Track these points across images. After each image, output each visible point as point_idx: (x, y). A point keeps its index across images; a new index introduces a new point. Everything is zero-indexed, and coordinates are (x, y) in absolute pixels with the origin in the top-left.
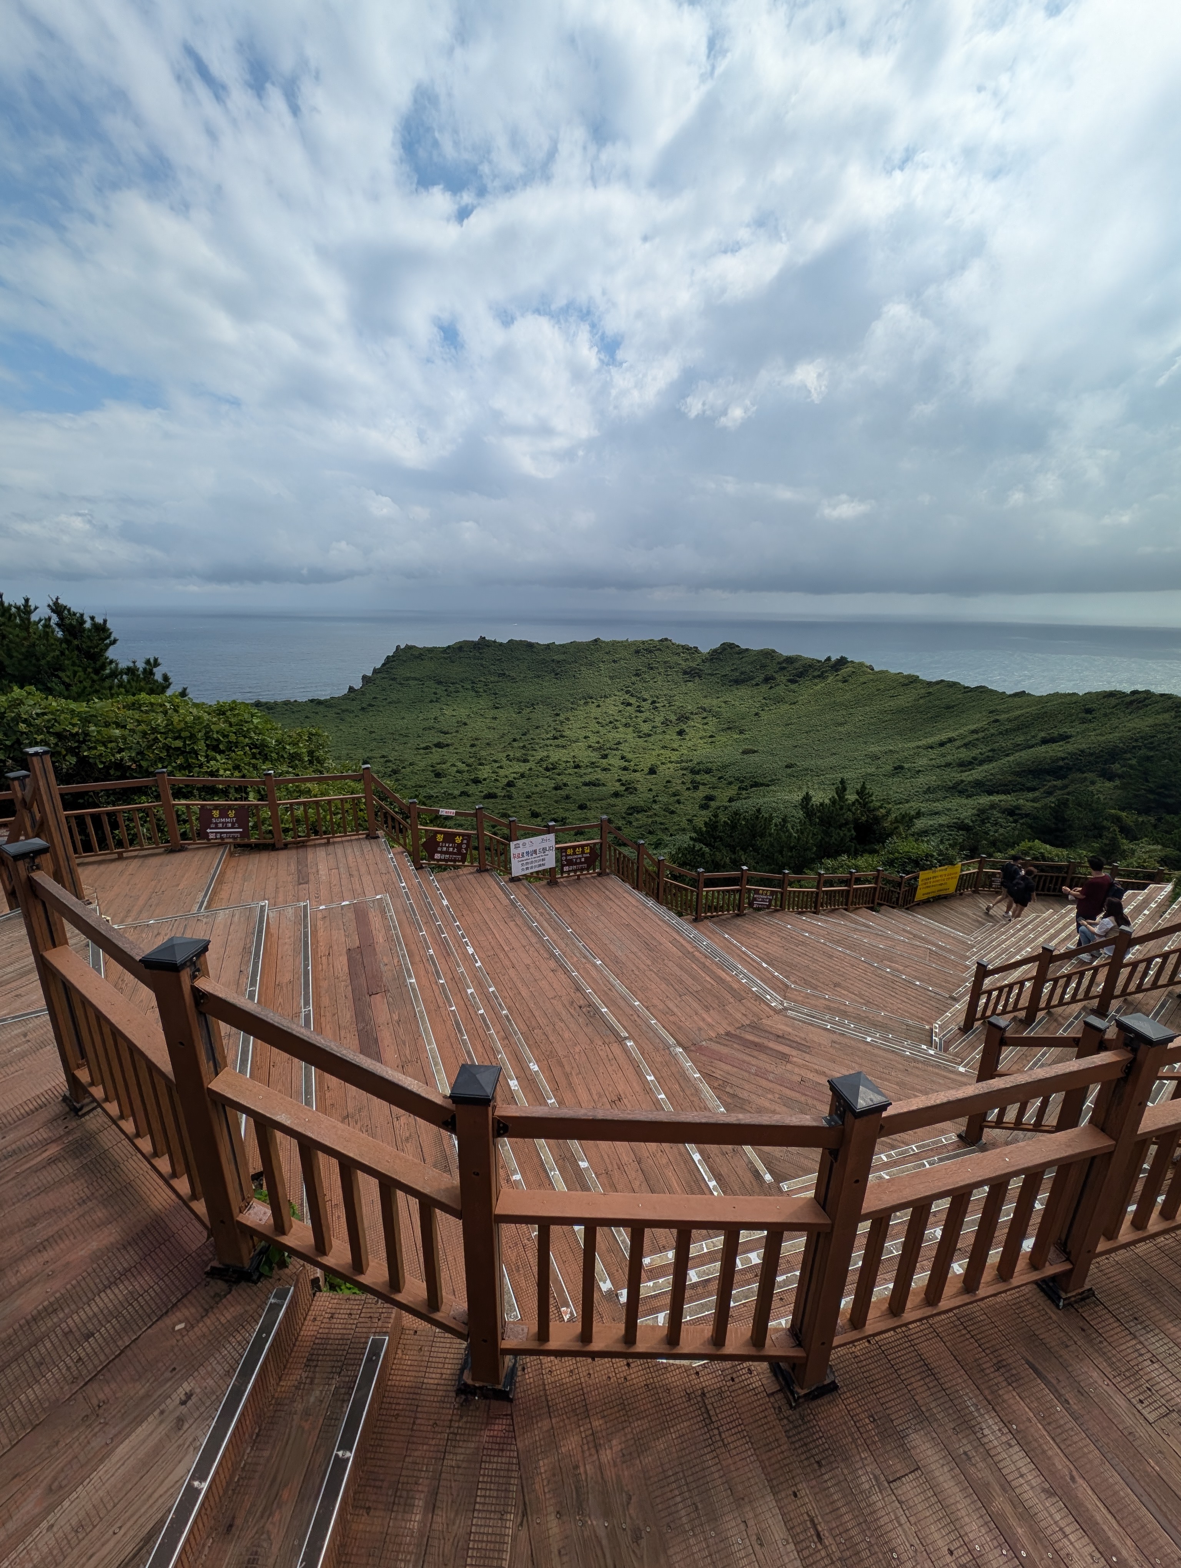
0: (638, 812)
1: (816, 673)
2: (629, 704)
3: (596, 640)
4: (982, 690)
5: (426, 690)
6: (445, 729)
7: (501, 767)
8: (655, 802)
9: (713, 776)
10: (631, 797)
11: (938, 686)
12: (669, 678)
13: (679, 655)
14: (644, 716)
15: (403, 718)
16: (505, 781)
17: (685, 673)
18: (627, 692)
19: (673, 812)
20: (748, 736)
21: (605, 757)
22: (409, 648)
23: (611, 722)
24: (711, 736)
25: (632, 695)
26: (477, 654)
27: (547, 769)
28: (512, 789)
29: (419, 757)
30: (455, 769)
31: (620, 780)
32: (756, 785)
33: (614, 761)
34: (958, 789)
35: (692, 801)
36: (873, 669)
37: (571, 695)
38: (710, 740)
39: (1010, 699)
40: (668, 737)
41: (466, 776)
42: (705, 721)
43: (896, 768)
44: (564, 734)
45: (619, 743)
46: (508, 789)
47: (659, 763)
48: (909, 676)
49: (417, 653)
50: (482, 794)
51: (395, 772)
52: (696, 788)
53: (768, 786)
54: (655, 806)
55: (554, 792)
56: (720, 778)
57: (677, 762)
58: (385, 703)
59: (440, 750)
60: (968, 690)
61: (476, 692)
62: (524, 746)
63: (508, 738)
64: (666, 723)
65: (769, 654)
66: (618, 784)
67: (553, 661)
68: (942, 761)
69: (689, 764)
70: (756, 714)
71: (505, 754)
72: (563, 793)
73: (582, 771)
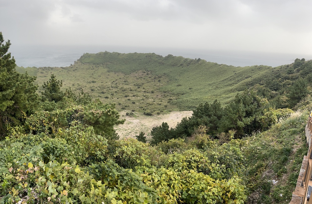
1: (193, 63)
5: (90, 66)
6: (95, 77)
7: (110, 89)
8: (154, 101)
10: (147, 100)
13: (157, 58)
14: (149, 76)
16: (111, 94)
17: (159, 63)
19: (160, 104)
20: (178, 81)
24: (168, 82)
25: (145, 70)
26: (104, 56)
27: (123, 91)
28: (113, 96)
29: (88, 85)
30: (97, 89)
31: (143, 95)
33: (141, 89)
36: (206, 62)
40: (156, 82)
41: (100, 91)
42: (166, 77)
44: (127, 81)
45: (142, 84)
47: (154, 90)
49: (89, 55)
50: (104, 97)
51: (81, 88)
59: (93, 83)
61: (104, 67)
63: (112, 81)
64: (155, 78)
70: (179, 75)
71: (111, 86)
72: (128, 98)
73: (133, 92)
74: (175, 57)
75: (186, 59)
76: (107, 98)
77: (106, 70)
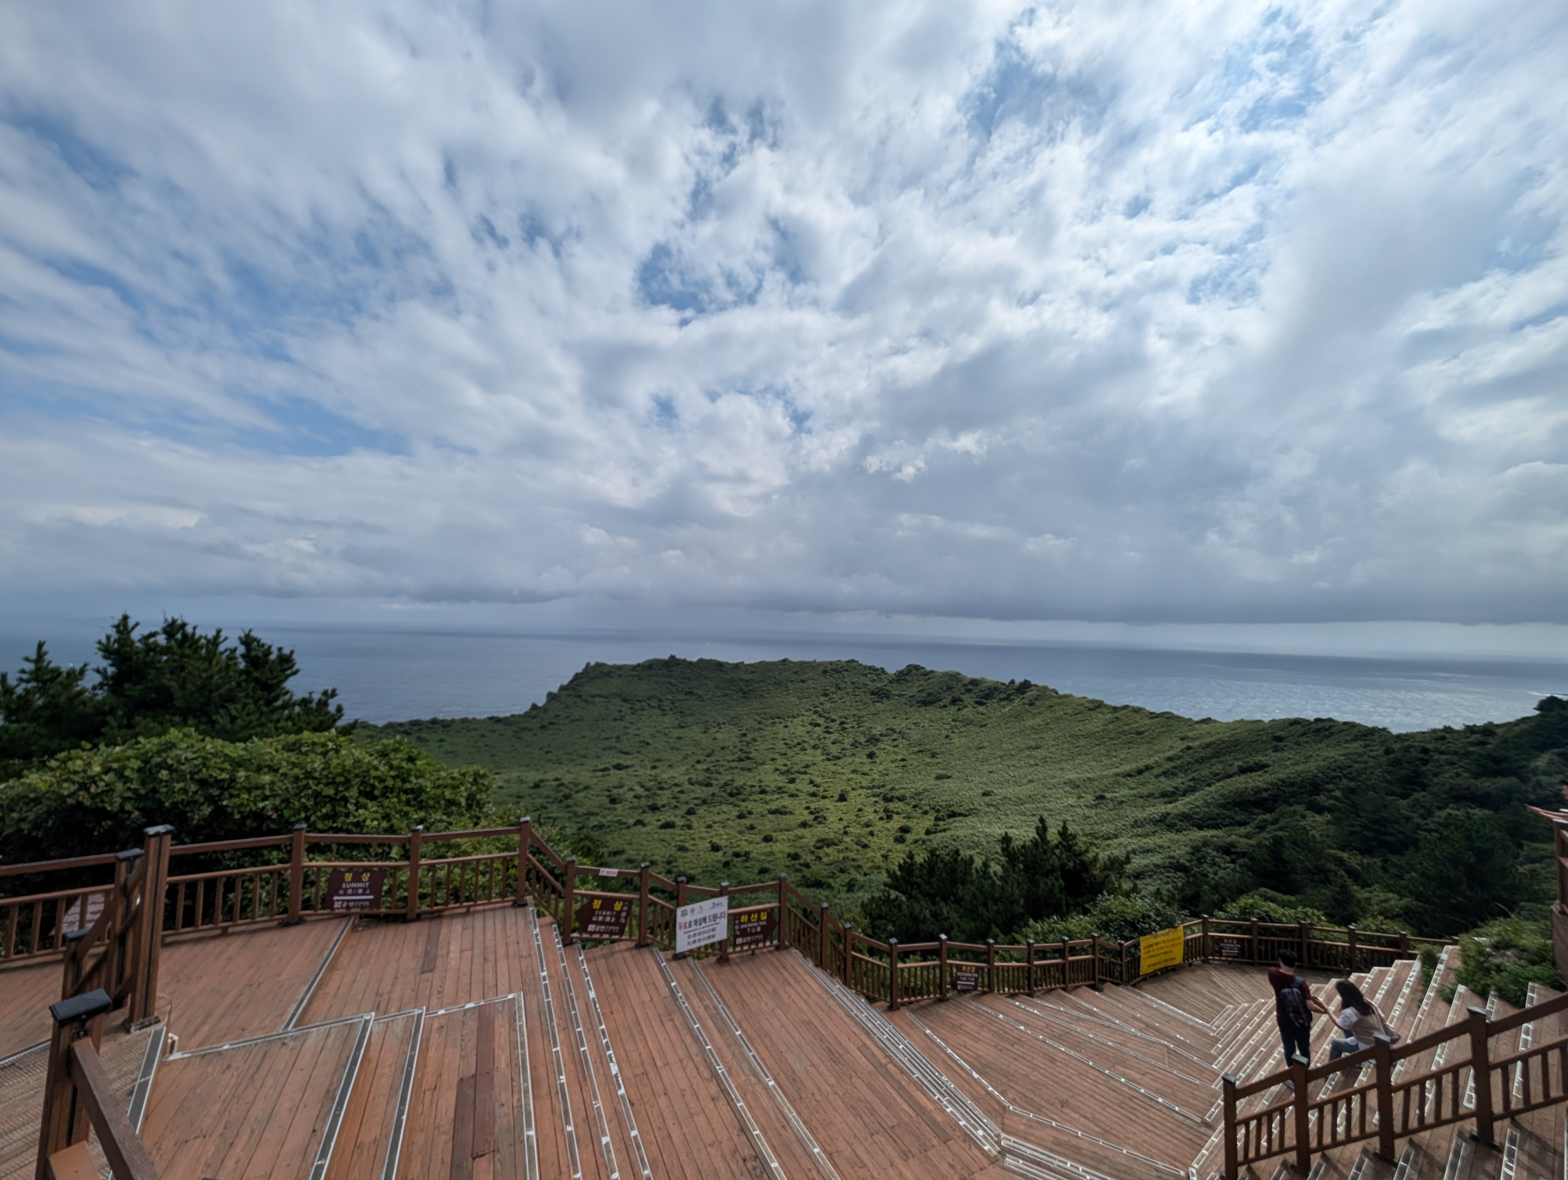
0: (828, 846)
1: (1003, 696)
2: (818, 725)
3: (785, 661)
4: (1168, 717)
5: (610, 707)
6: (626, 750)
7: (682, 792)
8: (846, 833)
9: (908, 804)
10: (820, 828)
11: (1124, 711)
12: (857, 698)
13: (866, 675)
14: (833, 737)
15: (584, 737)
16: (685, 808)
17: (873, 693)
18: (816, 712)
19: (865, 846)
20: (939, 760)
21: (792, 781)
22: (599, 665)
23: (799, 744)
24: (903, 760)
25: (820, 716)
26: (666, 672)
27: (731, 795)
28: (692, 818)
29: (596, 780)
30: (632, 794)
31: (808, 808)
32: (953, 815)
33: (802, 785)
34: (1164, 823)
35: (886, 832)
36: (1057, 693)
37: (758, 714)
38: (902, 763)
39: (1197, 726)
40: (858, 760)
41: (643, 802)
42: (895, 743)
43: (1098, 798)
44: (751, 756)
45: (807, 766)
46: (689, 817)
47: (849, 789)
48: (1093, 701)
49: (605, 670)
50: (659, 823)
51: (567, 797)
52: (889, 818)
53: (966, 816)
54: (847, 839)
55: (738, 821)
56: (915, 807)
57: (868, 788)
58: (567, 721)
59: (618, 772)
60: (1153, 716)
61: (662, 710)
62: (708, 770)
63: (692, 760)
64: (855, 745)
65: (955, 677)
66: (806, 812)
67: (741, 680)
68: (1144, 791)
69: (882, 790)
70: (947, 737)
71: (687, 777)
72: (747, 822)
73: (768, 797)
74: (932, 672)
75: (974, 682)
76: (668, 825)
77: (669, 720)
